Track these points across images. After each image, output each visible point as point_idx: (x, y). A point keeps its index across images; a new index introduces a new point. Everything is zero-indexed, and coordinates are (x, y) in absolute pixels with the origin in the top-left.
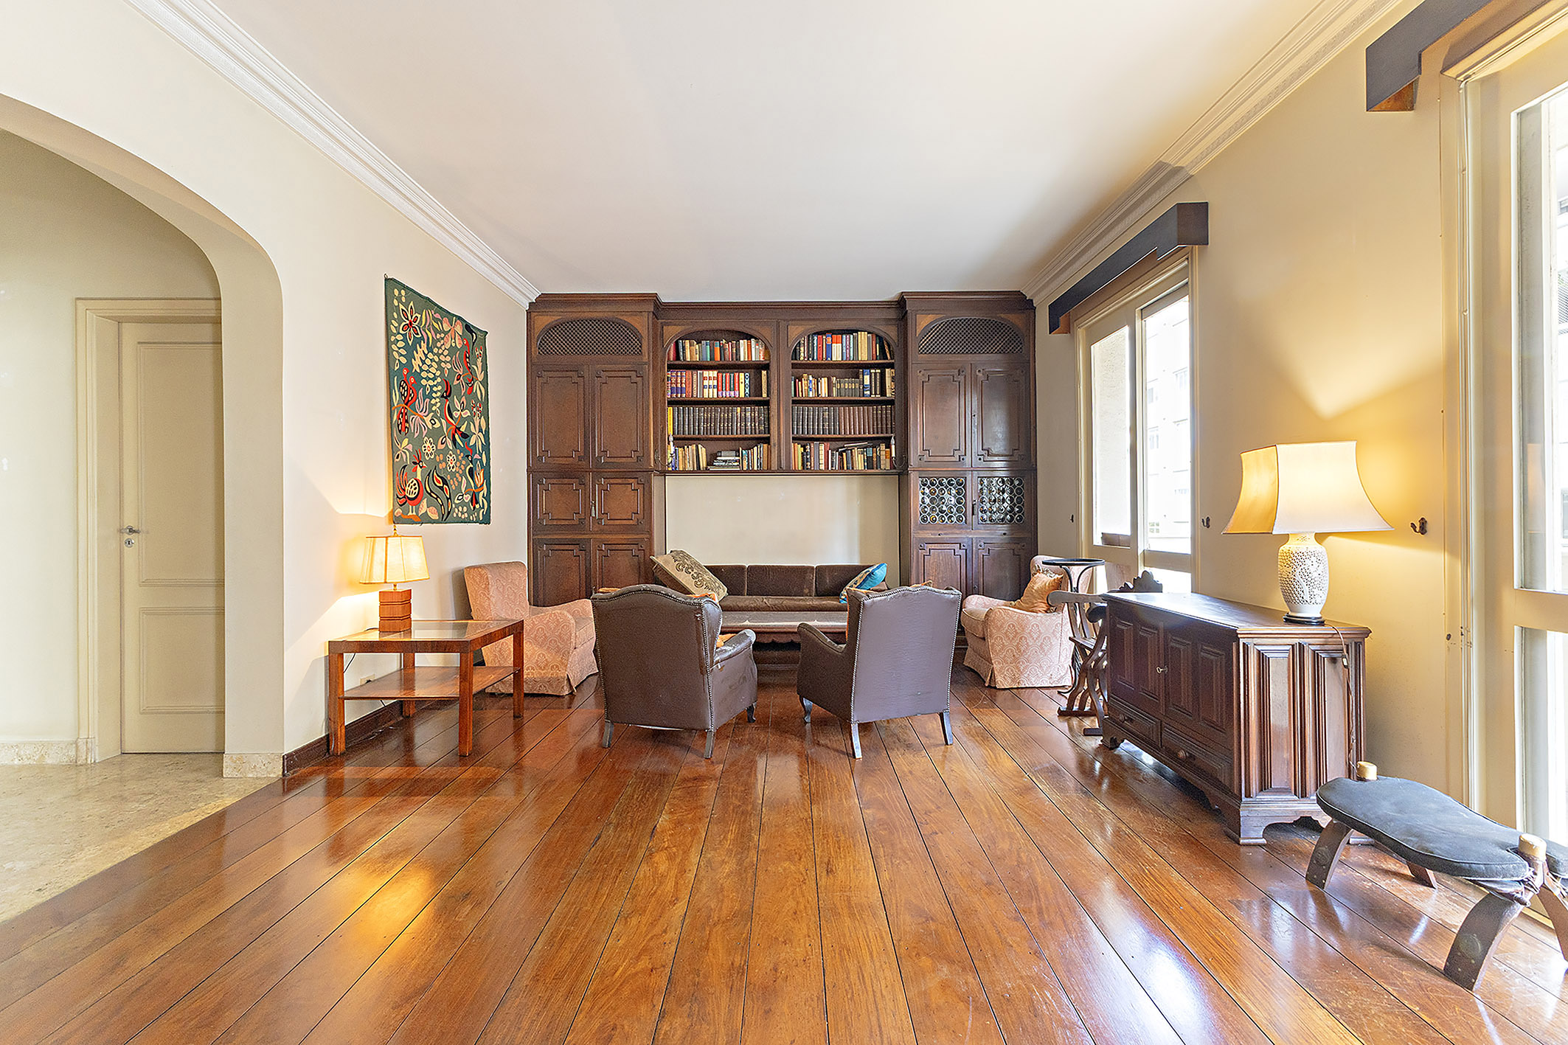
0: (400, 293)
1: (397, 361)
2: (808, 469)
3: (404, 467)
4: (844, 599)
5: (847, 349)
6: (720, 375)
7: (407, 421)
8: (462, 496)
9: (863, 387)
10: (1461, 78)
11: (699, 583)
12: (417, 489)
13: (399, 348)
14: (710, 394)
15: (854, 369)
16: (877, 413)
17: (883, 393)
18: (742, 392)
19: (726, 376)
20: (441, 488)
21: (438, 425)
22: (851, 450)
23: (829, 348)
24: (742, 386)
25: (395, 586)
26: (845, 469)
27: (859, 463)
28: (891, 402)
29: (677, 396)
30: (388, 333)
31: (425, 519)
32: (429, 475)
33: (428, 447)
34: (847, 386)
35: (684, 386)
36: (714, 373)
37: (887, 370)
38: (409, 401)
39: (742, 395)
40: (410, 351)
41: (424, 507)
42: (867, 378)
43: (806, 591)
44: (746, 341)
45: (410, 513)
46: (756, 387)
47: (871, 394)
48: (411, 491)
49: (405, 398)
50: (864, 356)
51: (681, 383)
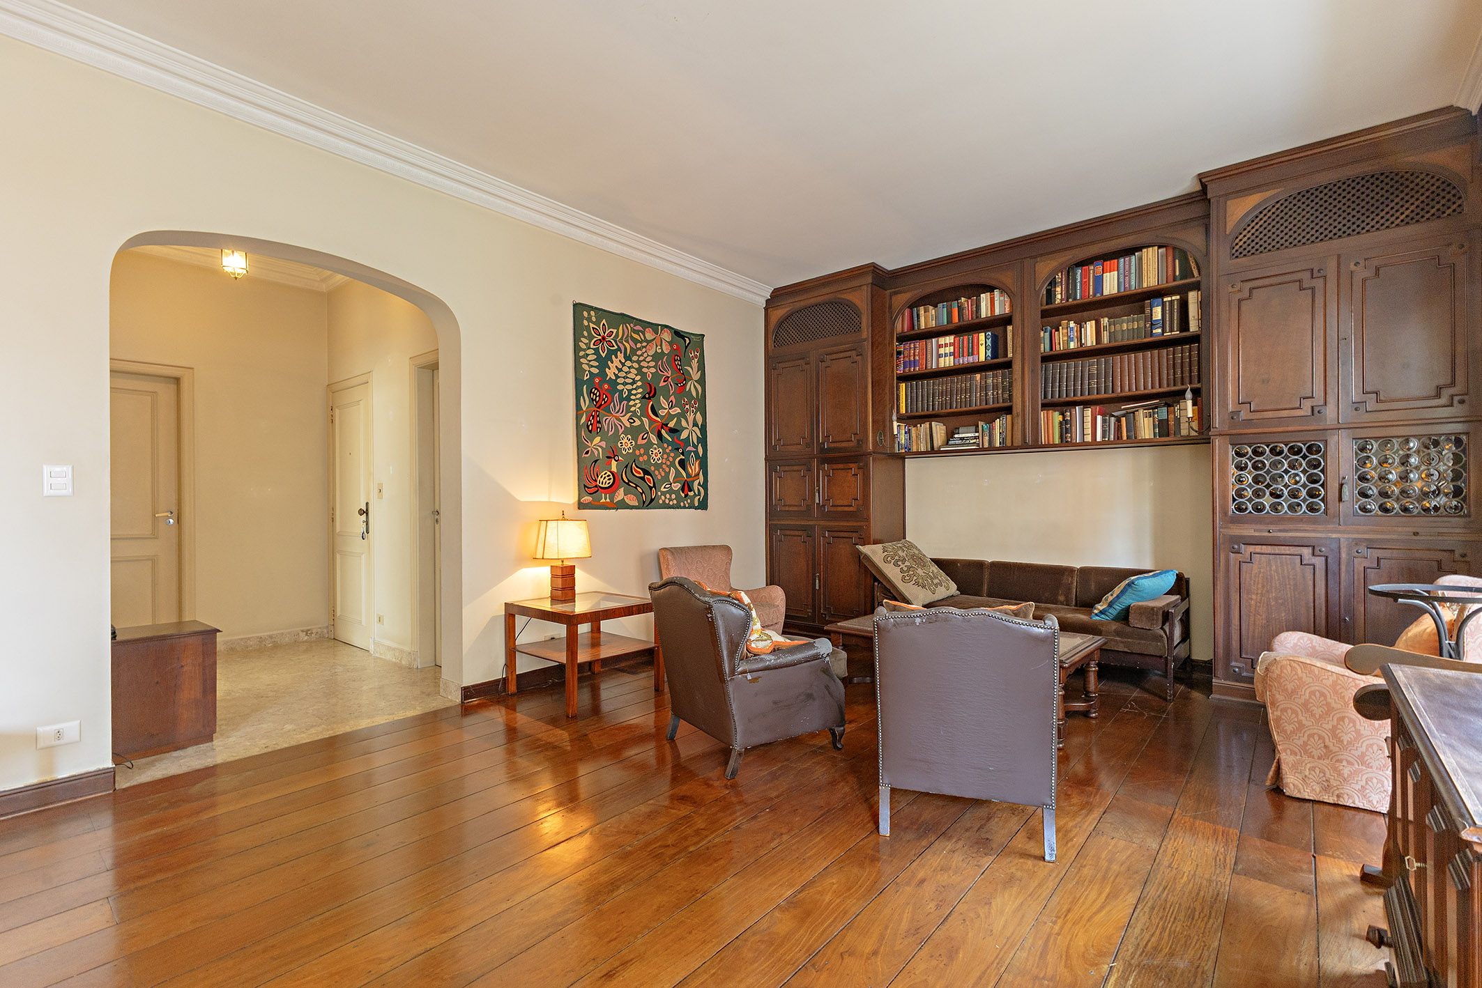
0: (589, 314)
1: (587, 372)
2: (1067, 442)
3: (596, 461)
4: (1096, 615)
5: (1125, 276)
6: (957, 339)
7: (599, 422)
8: (671, 484)
9: (1152, 324)
11: (907, 578)
12: (612, 480)
13: (590, 361)
14: (947, 362)
15: (1137, 301)
16: (1174, 358)
17: (1184, 323)
18: (982, 355)
19: (963, 339)
20: (643, 479)
21: (638, 423)
22: (1133, 413)
23: (1099, 281)
24: (982, 349)
25: (562, 562)
26: (1124, 439)
27: (1146, 428)
28: (1197, 339)
29: (910, 370)
30: (577, 349)
31: (622, 505)
32: (626, 467)
33: (626, 444)
34: (1127, 327)
35: (917, 358)
36: (949, 339)
37: (1190, 293)
38: (601, 405)
39: (982, 358)
40: (603, 363)
41: (620, 495)
42: (1157, 313)
43: (1061, 598)
44: (989, 293)
45: (603, 500)
46: (997, 346)
47: (1163, 331)
48: (604, 480)
49: (596, 402)
50: (1151, 280)
51: (914, 355)
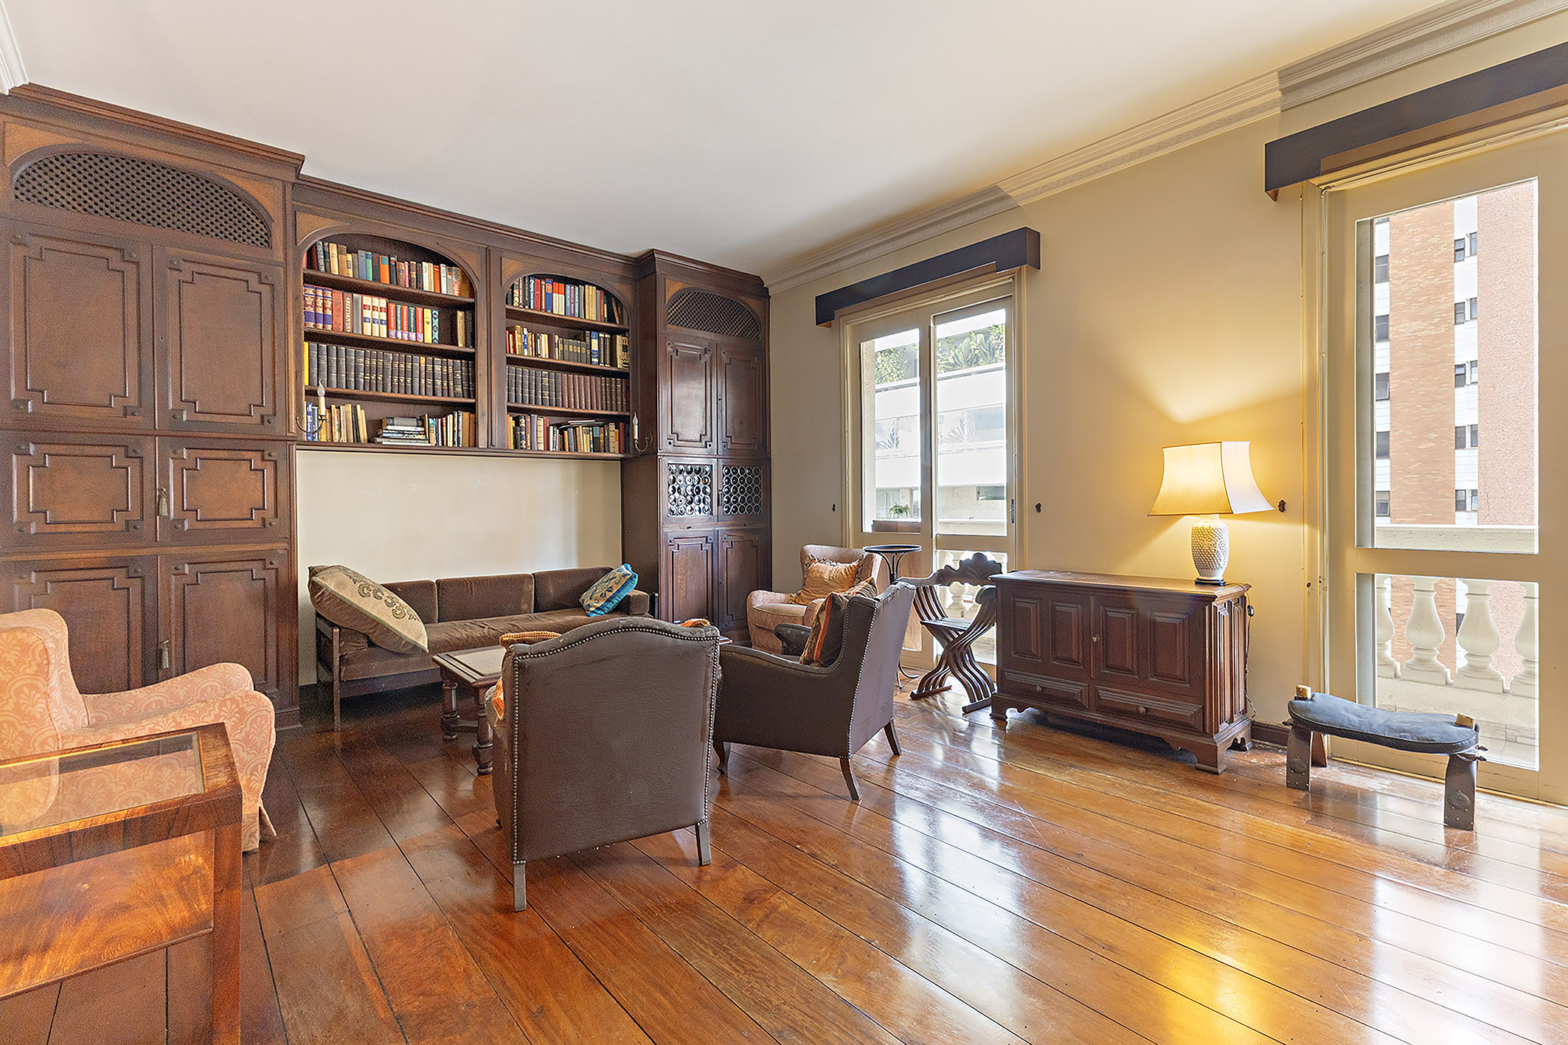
2: (522, 448)
4: (593, 612)
5: (571, 303)
6: (392, 306)
9: (591, 353)
10: (1323, 187)
11: (398, 612)
14: (379, 332)
15: (577, 330)
16: (605, 385)
17: (613, 363)
18: (429, 336)
19: (402, 309)
22: (574, 428)
23: (549, 299)
24: (428, 328)
26: (566, 452)
27: (585, 446)
28: (623, 375)
29: (315, 326)
34: (570, 350)
35: (329, 312)
36: (382, 302)
37: (618, 336)
39: (428, 339)
42: (595, 342)
43: (525, 607)
44: (432, 264)
46: (448, 332)
47: (599, 362)
50: (592, 315)
51: (324, 308)
